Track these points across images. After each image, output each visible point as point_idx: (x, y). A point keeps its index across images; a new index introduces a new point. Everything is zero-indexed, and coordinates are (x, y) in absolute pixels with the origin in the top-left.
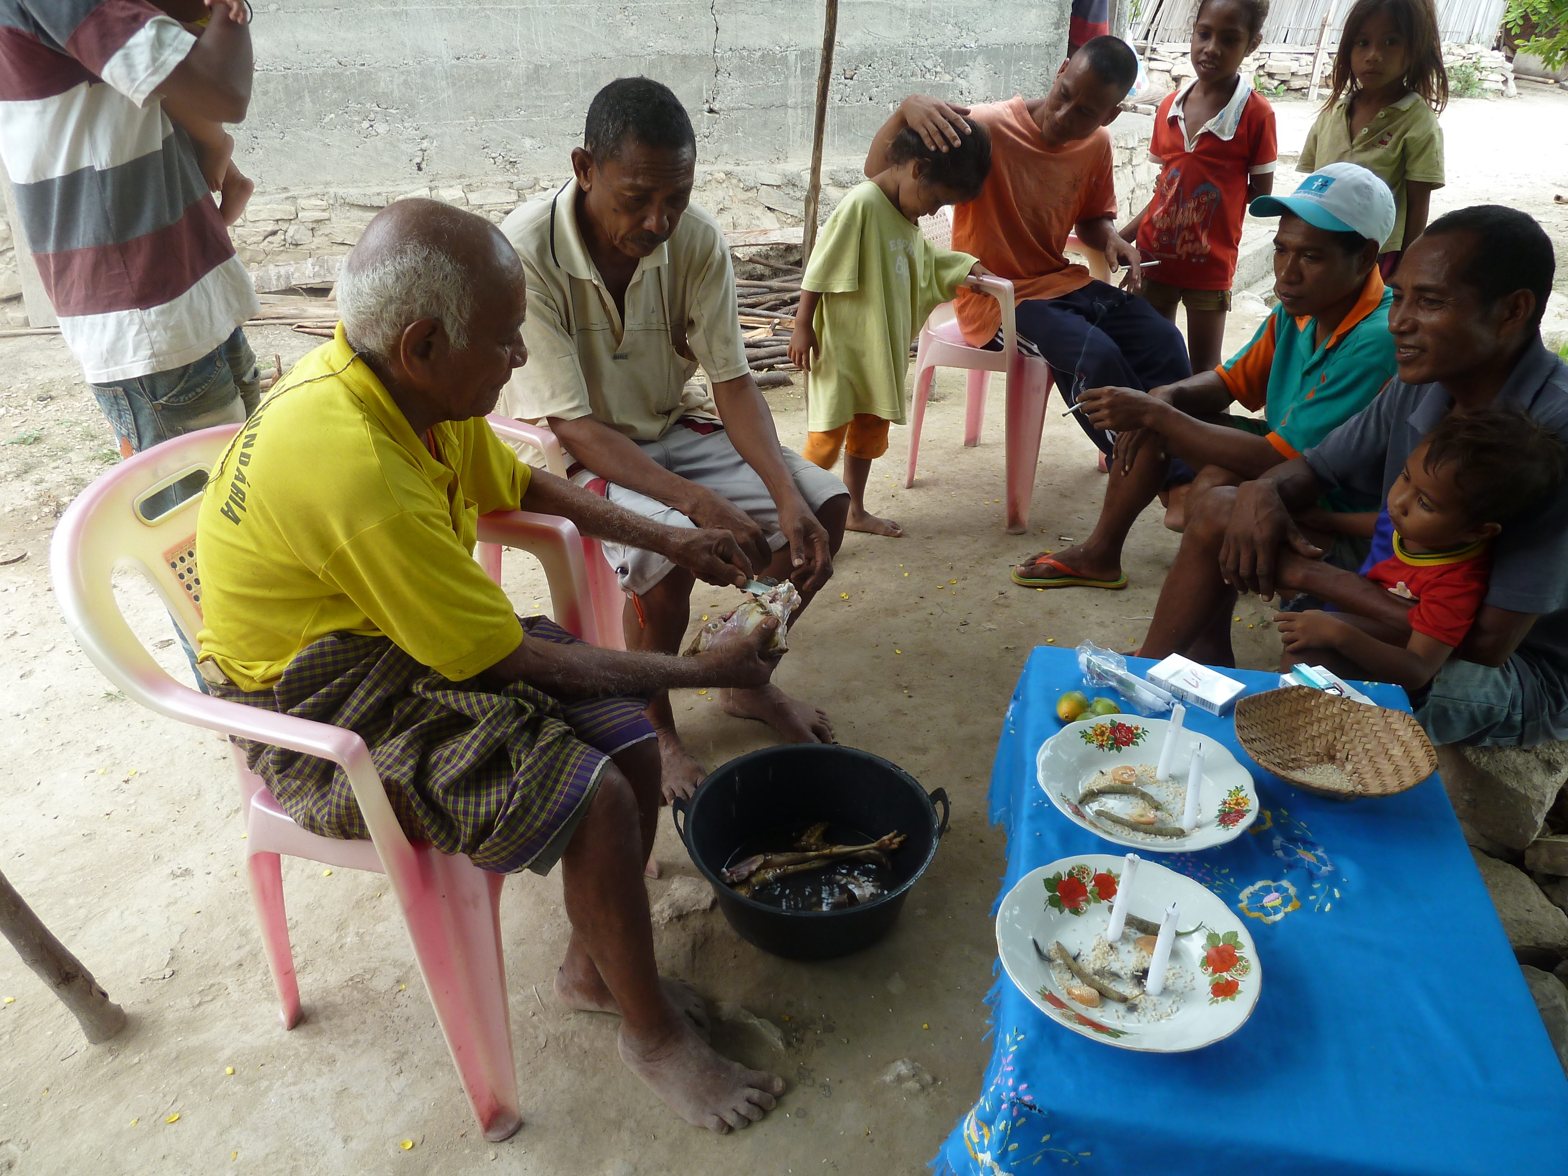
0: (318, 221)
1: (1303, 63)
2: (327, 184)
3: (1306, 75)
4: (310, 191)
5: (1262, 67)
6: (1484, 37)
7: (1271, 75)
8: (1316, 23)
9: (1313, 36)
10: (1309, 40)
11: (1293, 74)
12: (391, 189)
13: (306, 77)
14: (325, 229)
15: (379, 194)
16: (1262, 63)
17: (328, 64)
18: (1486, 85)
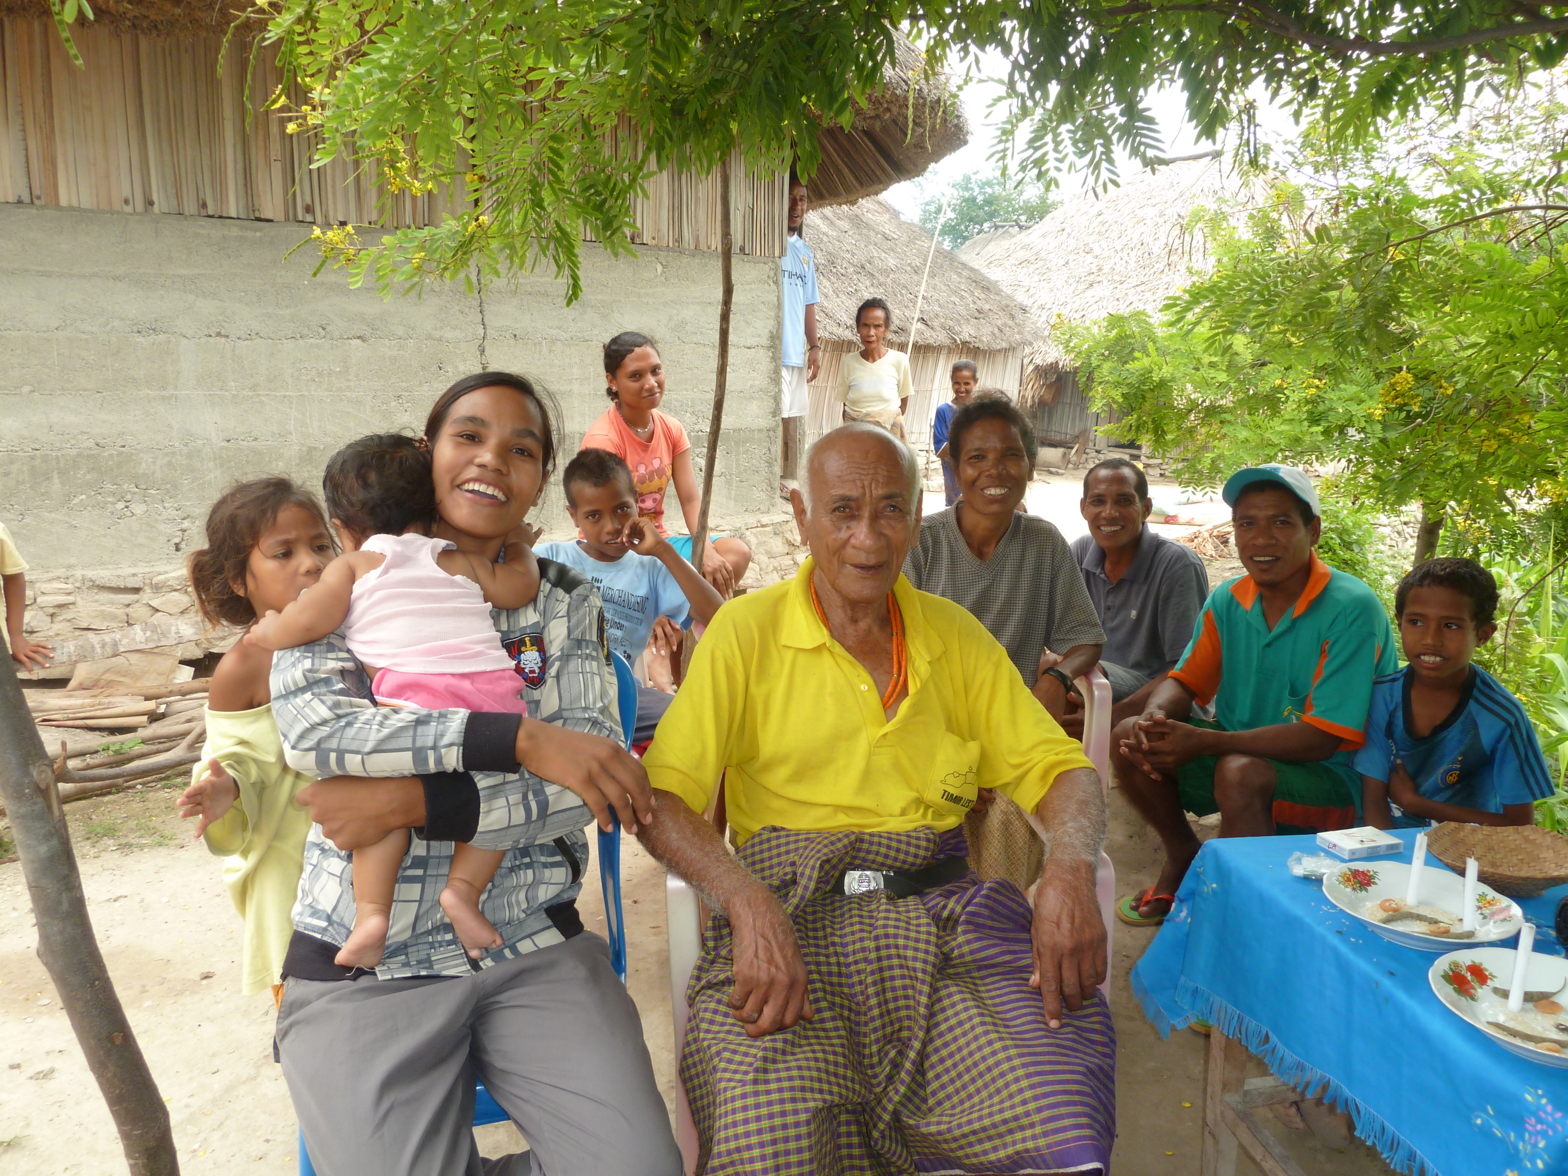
0: (60, 606)
2: (70, 567)
4: (51, 575)
12: (147, 570)
13: (57, 457)
14: (68, 614)
15: (134, 575)
17: (85, 445)
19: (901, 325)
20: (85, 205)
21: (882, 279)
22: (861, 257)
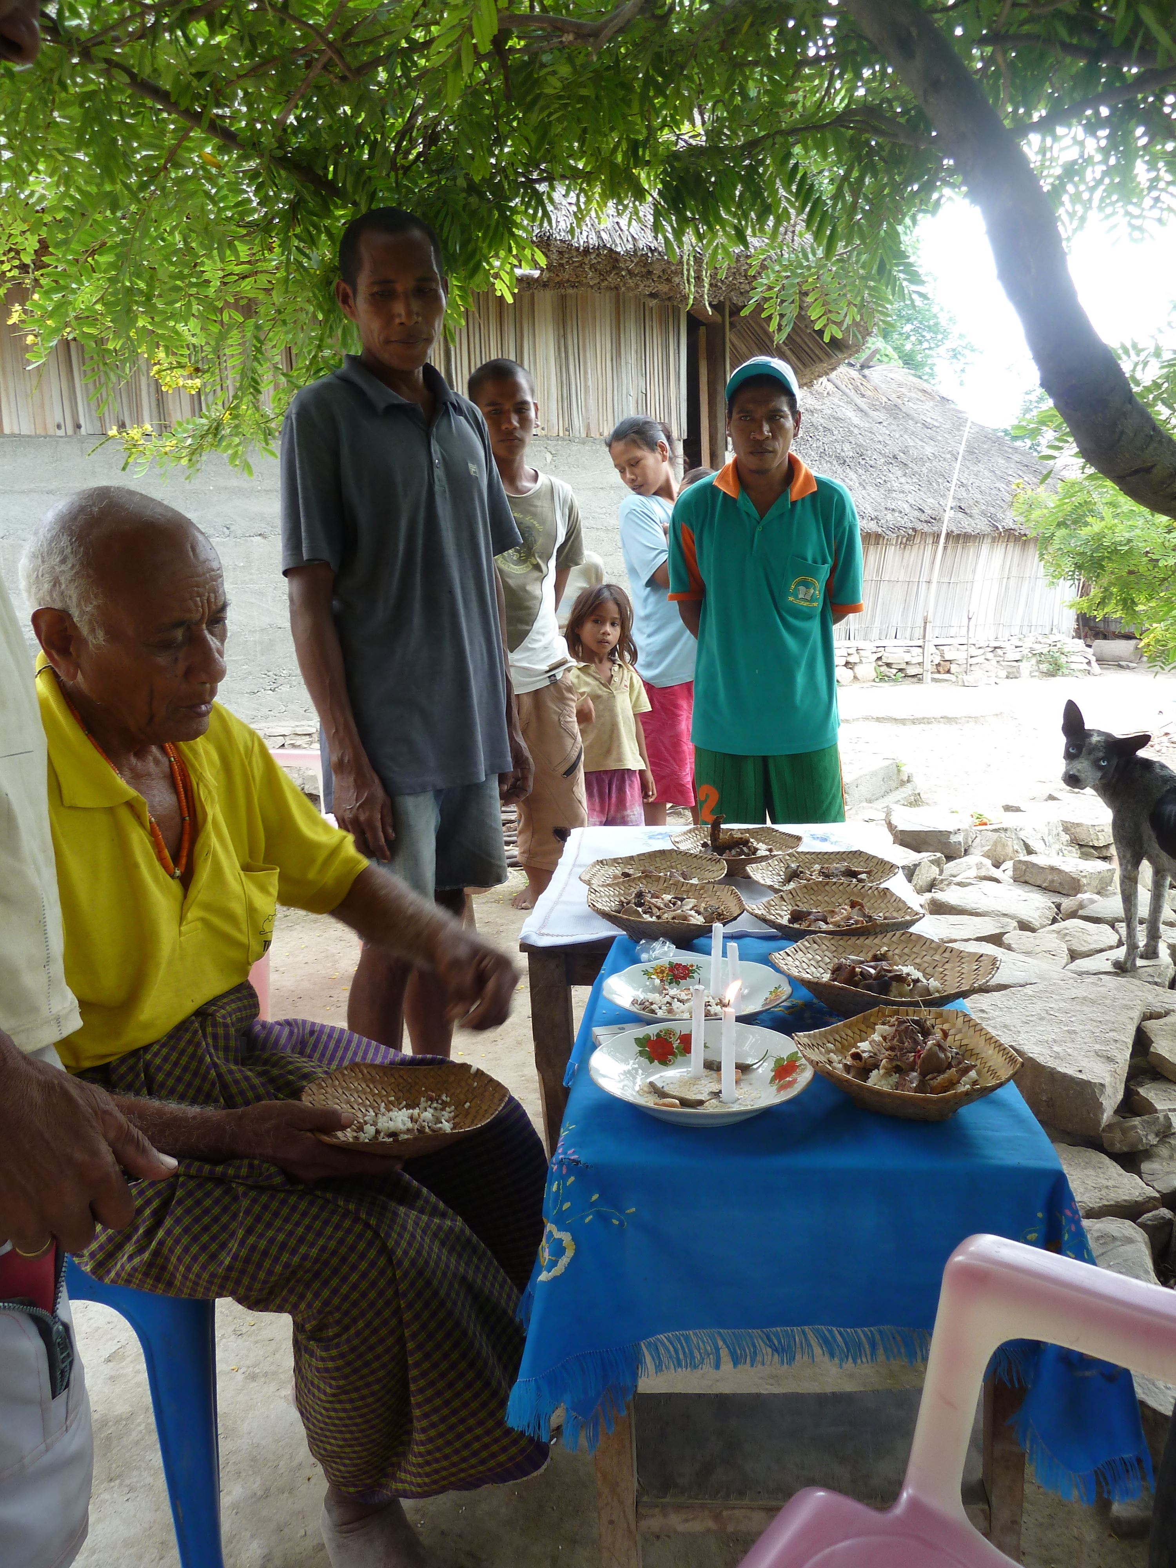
1: (914, 654)
3: (919, 664)
5: (880, 658)
6: (1064, 629)
7: (889, 665)
8: (920, 622)
9: (918, 632)
10: (916, 636)
11: (907, 663)
16: (879, 655)
18: (1073, 666)
19: (934, 514)
20: (24, 432)
21: (916, 468)
22: (893, 448)
